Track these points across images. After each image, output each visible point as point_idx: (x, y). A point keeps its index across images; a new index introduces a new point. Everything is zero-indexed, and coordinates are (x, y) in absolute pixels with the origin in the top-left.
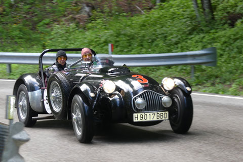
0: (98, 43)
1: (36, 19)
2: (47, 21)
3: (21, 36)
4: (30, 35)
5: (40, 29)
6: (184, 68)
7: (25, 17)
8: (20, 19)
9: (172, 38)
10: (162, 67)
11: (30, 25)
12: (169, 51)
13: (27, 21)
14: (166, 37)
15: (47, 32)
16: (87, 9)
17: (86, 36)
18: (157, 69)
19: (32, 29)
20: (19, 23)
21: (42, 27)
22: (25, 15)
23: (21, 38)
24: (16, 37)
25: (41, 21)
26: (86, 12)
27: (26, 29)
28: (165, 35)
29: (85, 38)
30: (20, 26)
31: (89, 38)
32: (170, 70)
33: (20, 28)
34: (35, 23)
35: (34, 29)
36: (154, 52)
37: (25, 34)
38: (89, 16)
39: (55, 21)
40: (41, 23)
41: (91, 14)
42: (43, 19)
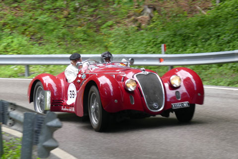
0: (155, 43)
1: (99, 21)
2: (110, 23)
3: (86, 38)
4: (94, 37)
5: (104, 31)
6: (234, 65)
7: (89, 20)
8: (84, 22)
9: (225, 37)
10: (214, 65)
11: (94, 28)
12: (221, 50)
13: (91, 23)
14: (219, 36)
15: (110, 34)
16: (149, 11)
17: (144, 37)
18: (210, 67)
19: (96, 32)
20: (83, 26)
21: (105, 29)
22: (89, 18)
23: (85, 40)
24: (81, 40)
25: (104, 24)
26: (148, 13)
27: (91, 32)
28: (218, 34)
29: (144, 39)
30: (84, 28)
31: (147, 39)
32: (221, 68)
33: (84, 31)
34: (99, 26)
35: (97, 31)
36: (207, 51)
37: (89, 36)
38: (151, 17)
39: (118, 23)
40: (105, 26)
41: (152, 15)
42: (106, 22)
